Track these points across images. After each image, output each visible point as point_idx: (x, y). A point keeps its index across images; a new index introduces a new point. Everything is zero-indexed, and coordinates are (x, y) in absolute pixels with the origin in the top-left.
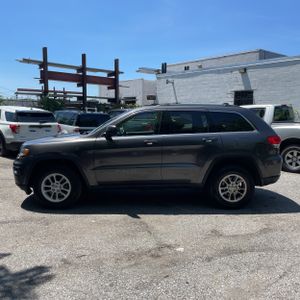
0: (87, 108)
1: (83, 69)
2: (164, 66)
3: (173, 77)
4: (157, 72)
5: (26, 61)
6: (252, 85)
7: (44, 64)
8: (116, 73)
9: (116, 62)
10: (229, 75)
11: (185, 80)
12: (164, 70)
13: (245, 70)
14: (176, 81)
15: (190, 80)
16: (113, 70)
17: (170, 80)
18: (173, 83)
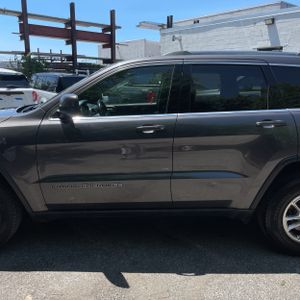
0: (77, 71)
1: (71, 22)
2: (170, 20)
3: (180, 32)
4: (162, 26)
6: (281, 39)
7: (23, 16)
8: (112, 28)
9: (112, 13)
10: (252, 28)
11: (195, 36)
12: (170, 24)
13: (273, 20)
14: (184, 37)
15: (201, 35)
16: (109, 24)
17: (176, 36)
18: (180, 40)
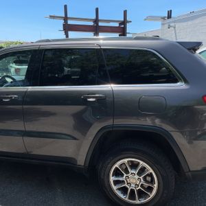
1: (96, 21)
2: (170, 13)
4: (164, 18)
5: (52, 17)
12: (169, 16)
14: (177, 25)
16: (123, 20)
18: (175, 28)
